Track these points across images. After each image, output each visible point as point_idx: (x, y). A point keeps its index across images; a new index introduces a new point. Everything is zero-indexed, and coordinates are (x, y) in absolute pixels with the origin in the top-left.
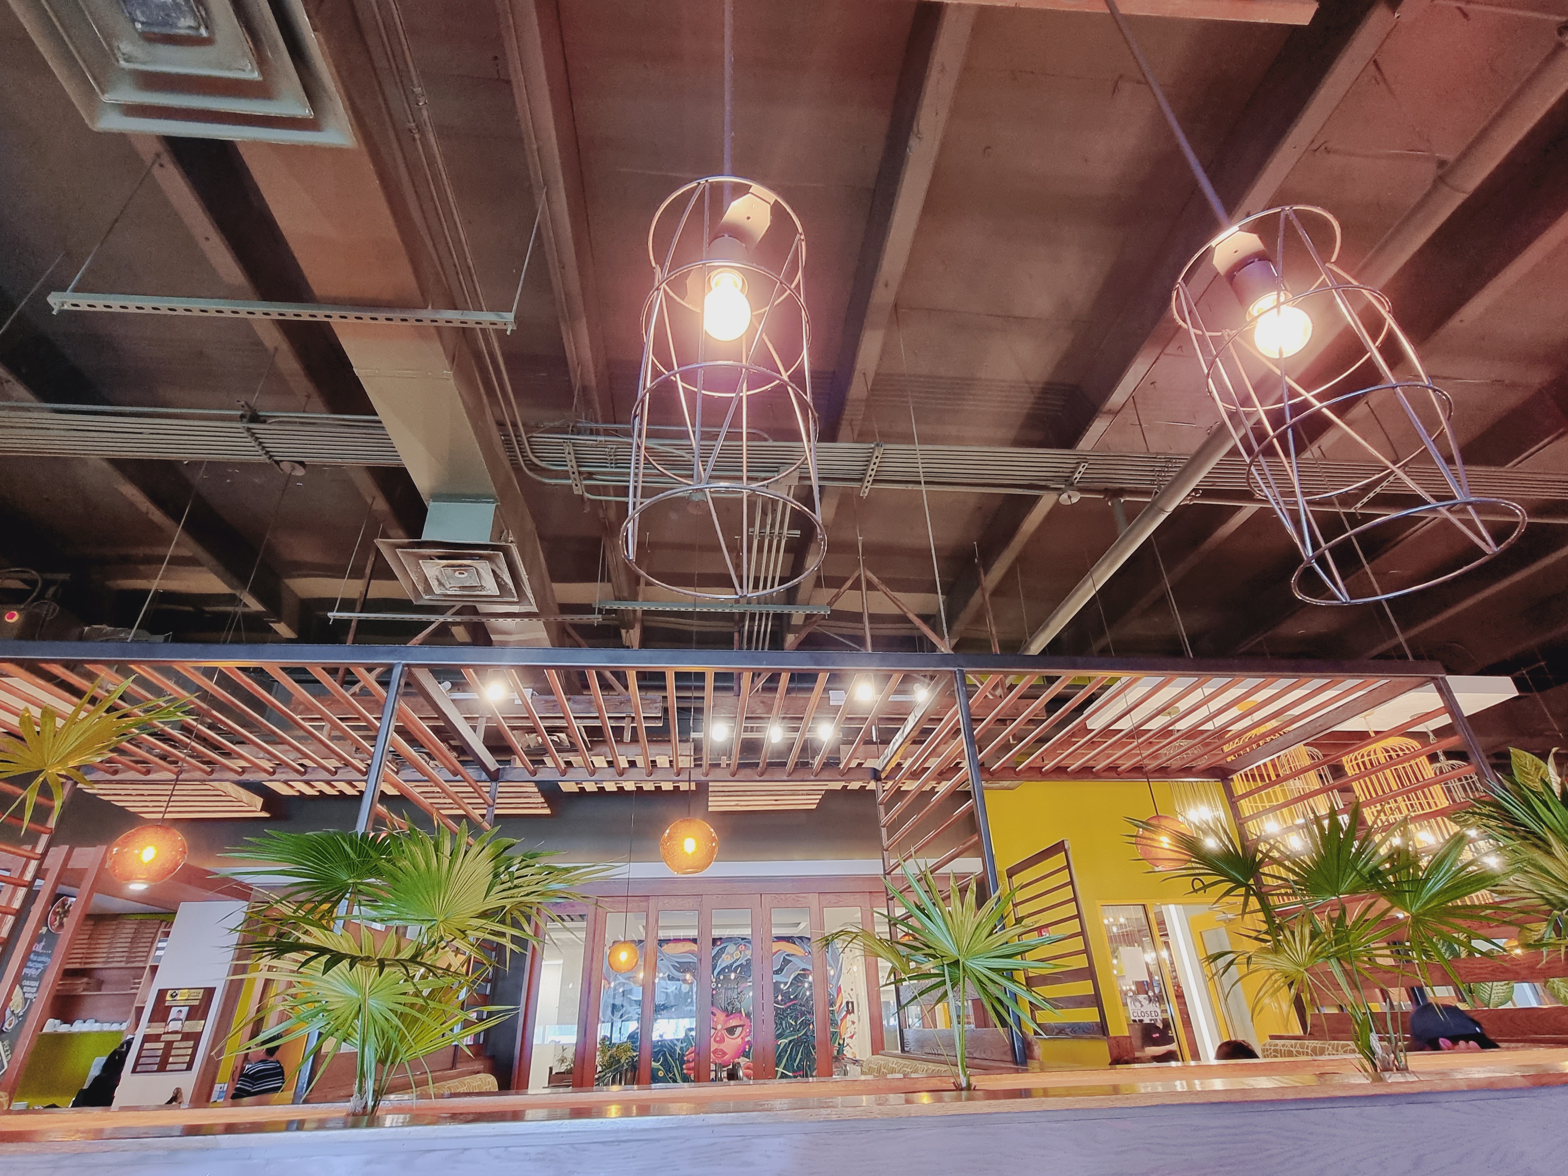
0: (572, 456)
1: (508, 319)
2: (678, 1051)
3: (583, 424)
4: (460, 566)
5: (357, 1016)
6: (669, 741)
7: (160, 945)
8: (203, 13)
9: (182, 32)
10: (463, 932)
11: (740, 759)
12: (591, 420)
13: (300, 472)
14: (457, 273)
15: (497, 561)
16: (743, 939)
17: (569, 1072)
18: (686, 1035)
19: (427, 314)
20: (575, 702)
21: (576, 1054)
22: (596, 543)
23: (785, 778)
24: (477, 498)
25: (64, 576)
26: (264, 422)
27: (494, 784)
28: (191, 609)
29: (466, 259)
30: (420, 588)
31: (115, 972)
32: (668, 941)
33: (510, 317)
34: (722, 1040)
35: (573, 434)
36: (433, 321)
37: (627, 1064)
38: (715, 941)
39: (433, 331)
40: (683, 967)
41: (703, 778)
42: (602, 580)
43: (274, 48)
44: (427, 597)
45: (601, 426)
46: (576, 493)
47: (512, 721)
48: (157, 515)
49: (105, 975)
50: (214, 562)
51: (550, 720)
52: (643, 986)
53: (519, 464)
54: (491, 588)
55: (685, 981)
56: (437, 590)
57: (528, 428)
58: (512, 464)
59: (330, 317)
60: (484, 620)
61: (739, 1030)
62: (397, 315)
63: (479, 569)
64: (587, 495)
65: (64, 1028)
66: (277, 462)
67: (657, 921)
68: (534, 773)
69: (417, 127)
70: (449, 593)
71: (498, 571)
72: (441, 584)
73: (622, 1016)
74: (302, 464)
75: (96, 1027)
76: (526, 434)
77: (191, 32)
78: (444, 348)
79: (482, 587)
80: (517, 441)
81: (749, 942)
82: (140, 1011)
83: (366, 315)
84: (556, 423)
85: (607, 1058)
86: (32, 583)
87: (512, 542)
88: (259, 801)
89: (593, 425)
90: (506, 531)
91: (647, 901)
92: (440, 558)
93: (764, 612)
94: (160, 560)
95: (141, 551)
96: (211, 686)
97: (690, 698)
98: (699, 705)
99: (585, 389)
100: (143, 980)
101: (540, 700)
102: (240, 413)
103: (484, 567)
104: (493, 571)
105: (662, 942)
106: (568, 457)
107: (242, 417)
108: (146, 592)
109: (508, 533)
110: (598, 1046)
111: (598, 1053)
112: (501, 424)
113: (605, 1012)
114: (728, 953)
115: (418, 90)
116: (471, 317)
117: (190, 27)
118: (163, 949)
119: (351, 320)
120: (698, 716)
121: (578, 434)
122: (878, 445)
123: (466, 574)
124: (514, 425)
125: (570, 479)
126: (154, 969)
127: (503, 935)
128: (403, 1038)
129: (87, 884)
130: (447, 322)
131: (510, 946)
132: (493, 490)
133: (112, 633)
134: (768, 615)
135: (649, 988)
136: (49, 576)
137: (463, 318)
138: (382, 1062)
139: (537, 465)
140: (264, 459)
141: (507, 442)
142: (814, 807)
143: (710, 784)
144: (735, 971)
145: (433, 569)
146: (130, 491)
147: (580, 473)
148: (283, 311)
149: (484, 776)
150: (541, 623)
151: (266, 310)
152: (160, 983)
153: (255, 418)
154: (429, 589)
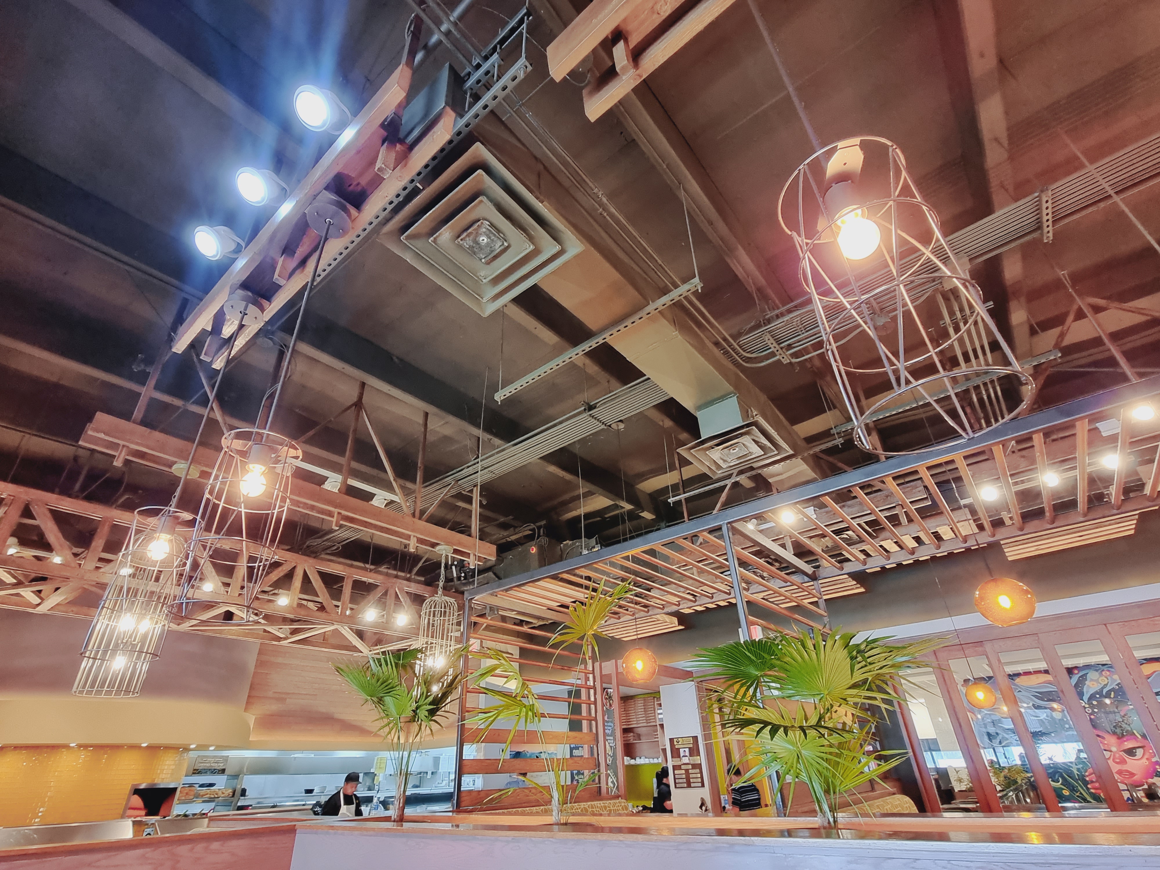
0: (772, 341)
1: (696, 283)
2: (1076, 772)
3: (770, 314)
4: (731, 445)
5: (798, 762)
6: (942, 513)
7: (659, 711)
8: (502, 236)
9: (498, 250)
10: (845, 700)
11: (1021, 509)
12: (774, 309)
13: (622, 426)
14: (656, 272)
15: (753, 432)
16: (1103, 665)
17: (970, 790)
18: (1078, 757)
19: (651, 308)
20: (849, 507)
21: (970, 775)
22: (813, 386)
23: (1082, 519)
24: (723, 398)
25: (543, 523)
26: (595, 407)
27: (815, 582)
28: (599, 519)
29: (656, 261)
30: (714, 468)
31: (644, 729)
32: (1018, 675)
33: (696, 280)
34: (1123, 762)
35: (765, 326)
36: (656, 310)
37: (1025, 784)
38: (1070, 671)
39: (658, 314)
40: (1048, 697)
41: (992, 539)
42: (830, 409)
43: (534, 229)
44: (720, 472)
45: (783, 309)
46: (785, 363)
47: (808, 533)
48: (568, 476)
49: (639, 731)
50: (601, 490)
51: (835, 525)
52: (1011, 718)
53: (739, 363)
54: (757, 451)
55: (1052, 709)
56: (724, 466)
57: (735, 337)
58: (735, 364)
59: (605, 339)
60: (760, 471)
61: (1139, 752)
62: (635, 318)
63: (744, 443)
64: (794, 360)
65: (633, 762)
66: (610, 426)
67: (999, 661)
68: (842, 569)
69: (603, 209)
70: (732, 464)
71: (756, 439)
72: (724, 461)
73: (1000, 743)
74: (621, 421)
75: (647, 761)
76: (735, 342)
77: (502, 247)
78: (667, 320)
79: (751, 453)
80: (732, 349)
81: (1111, 667)
82: (664, 750)
83: (621, 327)
84: (752, 324)
85: (1002, 779)
86: (533, 530)
87: (756, 415)
88: (675, 620)
89: (777, 312)
90: (749, 410)
91: (981, 646)
92: (718, 445)
93: (988, 381)
94: (578, 497)
95: (567, 497)
96: (630, 564)
97: (944, 472)
98: (957, 475)
99: (759, 290)
100: (658, 733)
101: (821, 513)
102: (583, 408)
103: (746, 440)
104: (754, 440)
105: (1013, 676)
106: (769, 343)
107: (585, 410)
108: (579, 517)
109: (752, 411)
110: (989, 768)
111: (991, 774)
112: (717, 344)
113: (982, 740)
114: (1092, 680)
115: (596, 190)
116: (675, 295)
117: (501, 246)
118: (661, 714)
119: (616, 334)
120: (959, 484)
121: (769, 324)
122: (1042, 191)
123: (737, 449)
124: (725, 339)
125: (776, 356)
126: (662, 726)
127: (875, 699)
128: (834, 776)
129: (614, 681)
130: (663, 305)
131: (883, 706)
132: (731, 389)
133: (573, 544)
134: (992, 382)
135: (1018, 719)
136: (538, 524)
137: (671, 298)
138: (827, 792)
139: (751, 358)
140: (603, 427)
141: (726, 353)
142: (1132, 532)
143: (1002, 542)
144: (1108, 696)
145: (716, 454)
146: (553, 469)
147: (782, 348)
148: (583, 348)
149: (806, 579)
150: (799, 460)
151: (576, 353)
152: (669, 733)
153: (591, 408)
154: (719, 467)
